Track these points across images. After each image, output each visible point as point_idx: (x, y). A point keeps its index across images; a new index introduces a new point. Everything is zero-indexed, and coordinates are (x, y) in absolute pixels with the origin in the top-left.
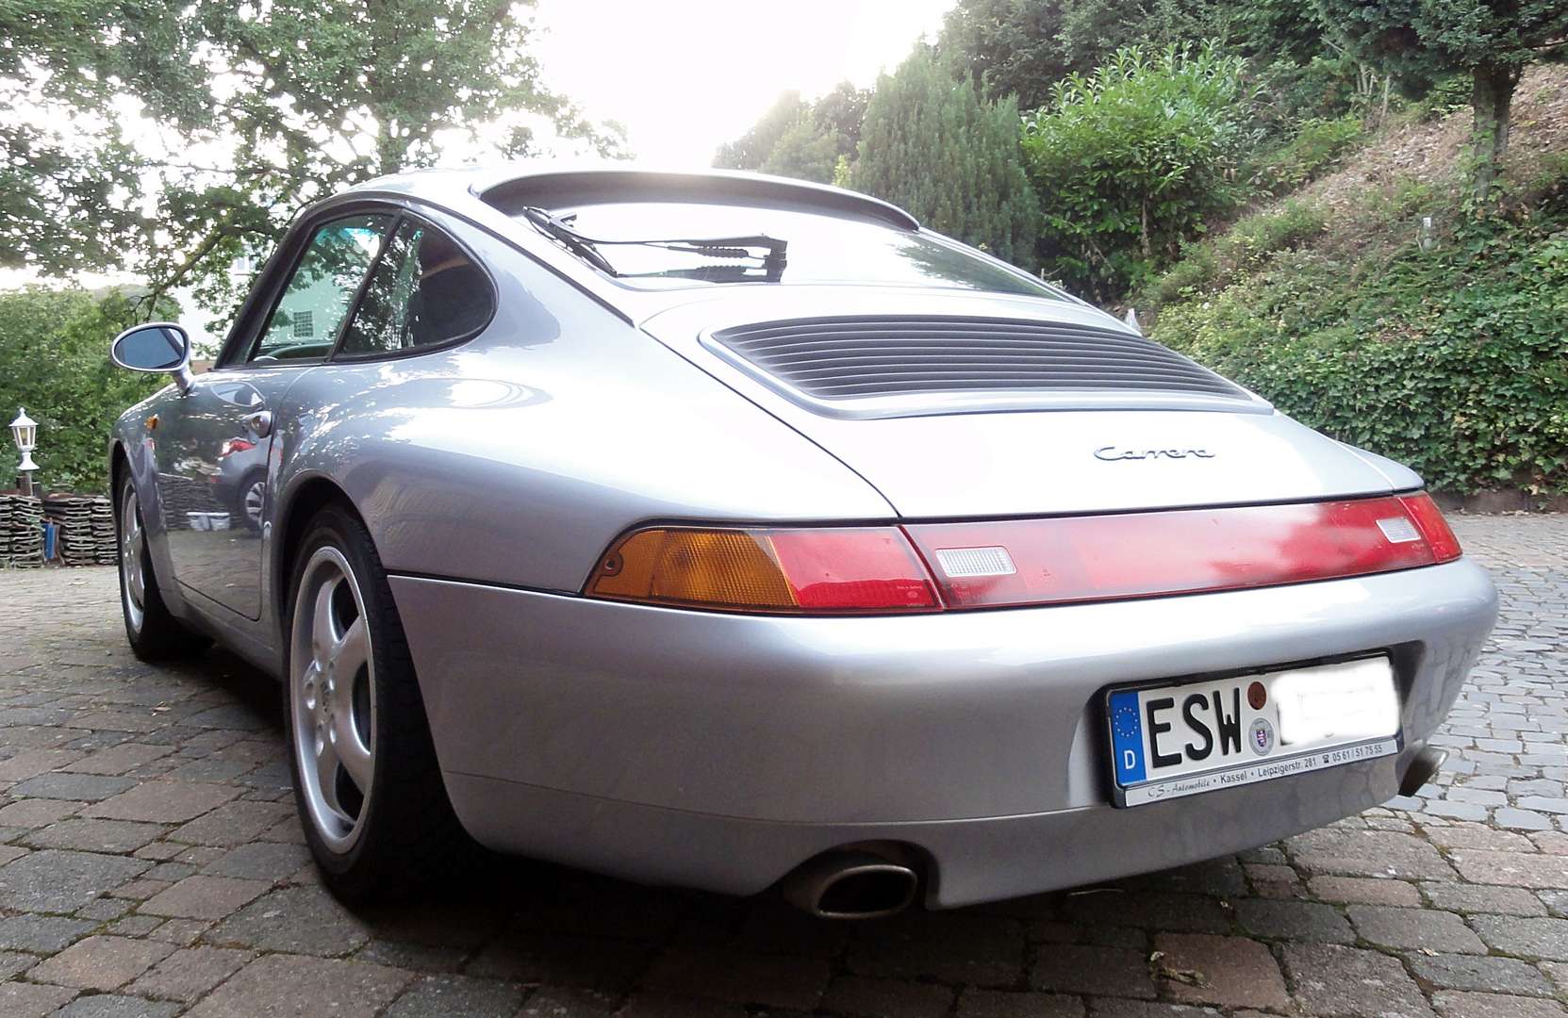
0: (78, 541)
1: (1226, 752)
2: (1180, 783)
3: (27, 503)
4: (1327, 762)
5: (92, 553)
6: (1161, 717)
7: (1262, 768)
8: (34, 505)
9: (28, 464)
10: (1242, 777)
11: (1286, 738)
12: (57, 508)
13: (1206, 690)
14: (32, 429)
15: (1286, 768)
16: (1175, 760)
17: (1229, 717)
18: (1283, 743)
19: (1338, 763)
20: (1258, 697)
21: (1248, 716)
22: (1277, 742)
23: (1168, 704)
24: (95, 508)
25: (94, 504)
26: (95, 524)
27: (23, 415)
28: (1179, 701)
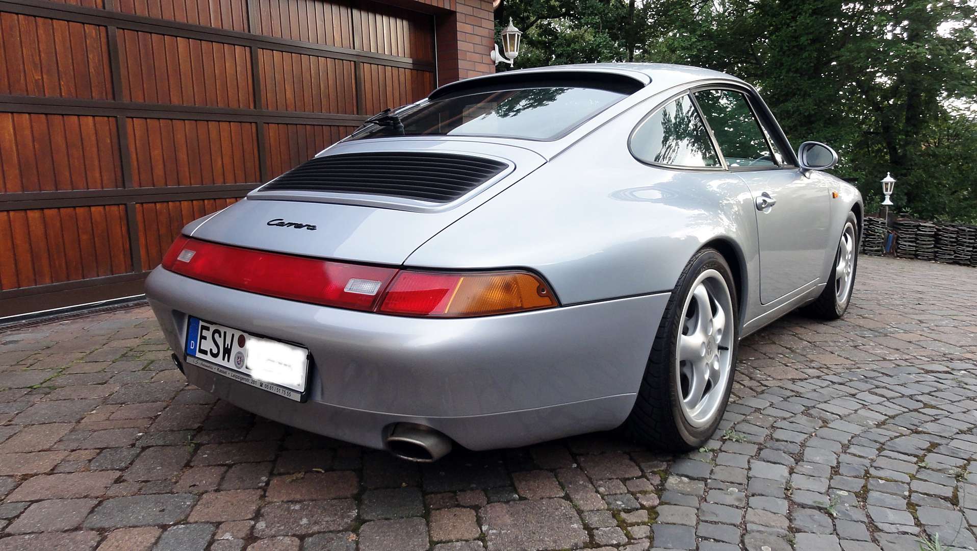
0: (905, 245)
1: (224, 359)
2: (204, 363)
3: (878, 222)
4: (261, 386)
5: (914, 252)
6: (205, 333)
7: (234, 373)
8: (882, 223)
9: (887, 202)
10: (225, 373)
11: (249, 365)
12: (898, 226)
13: (222, 330)
14: (891, 183)
15: (243, 379)
16: (205, 352)
17: (228, 345)
18: (247, 368)
19: (266, 389)
20: (242, 343)
21: (236, 349)
22: (244, 366)
23: (208, 329)
24: (920, 228)
25: (920, 226)
26: (919, 237)
27: (889, 176)
28: (212, 329)
